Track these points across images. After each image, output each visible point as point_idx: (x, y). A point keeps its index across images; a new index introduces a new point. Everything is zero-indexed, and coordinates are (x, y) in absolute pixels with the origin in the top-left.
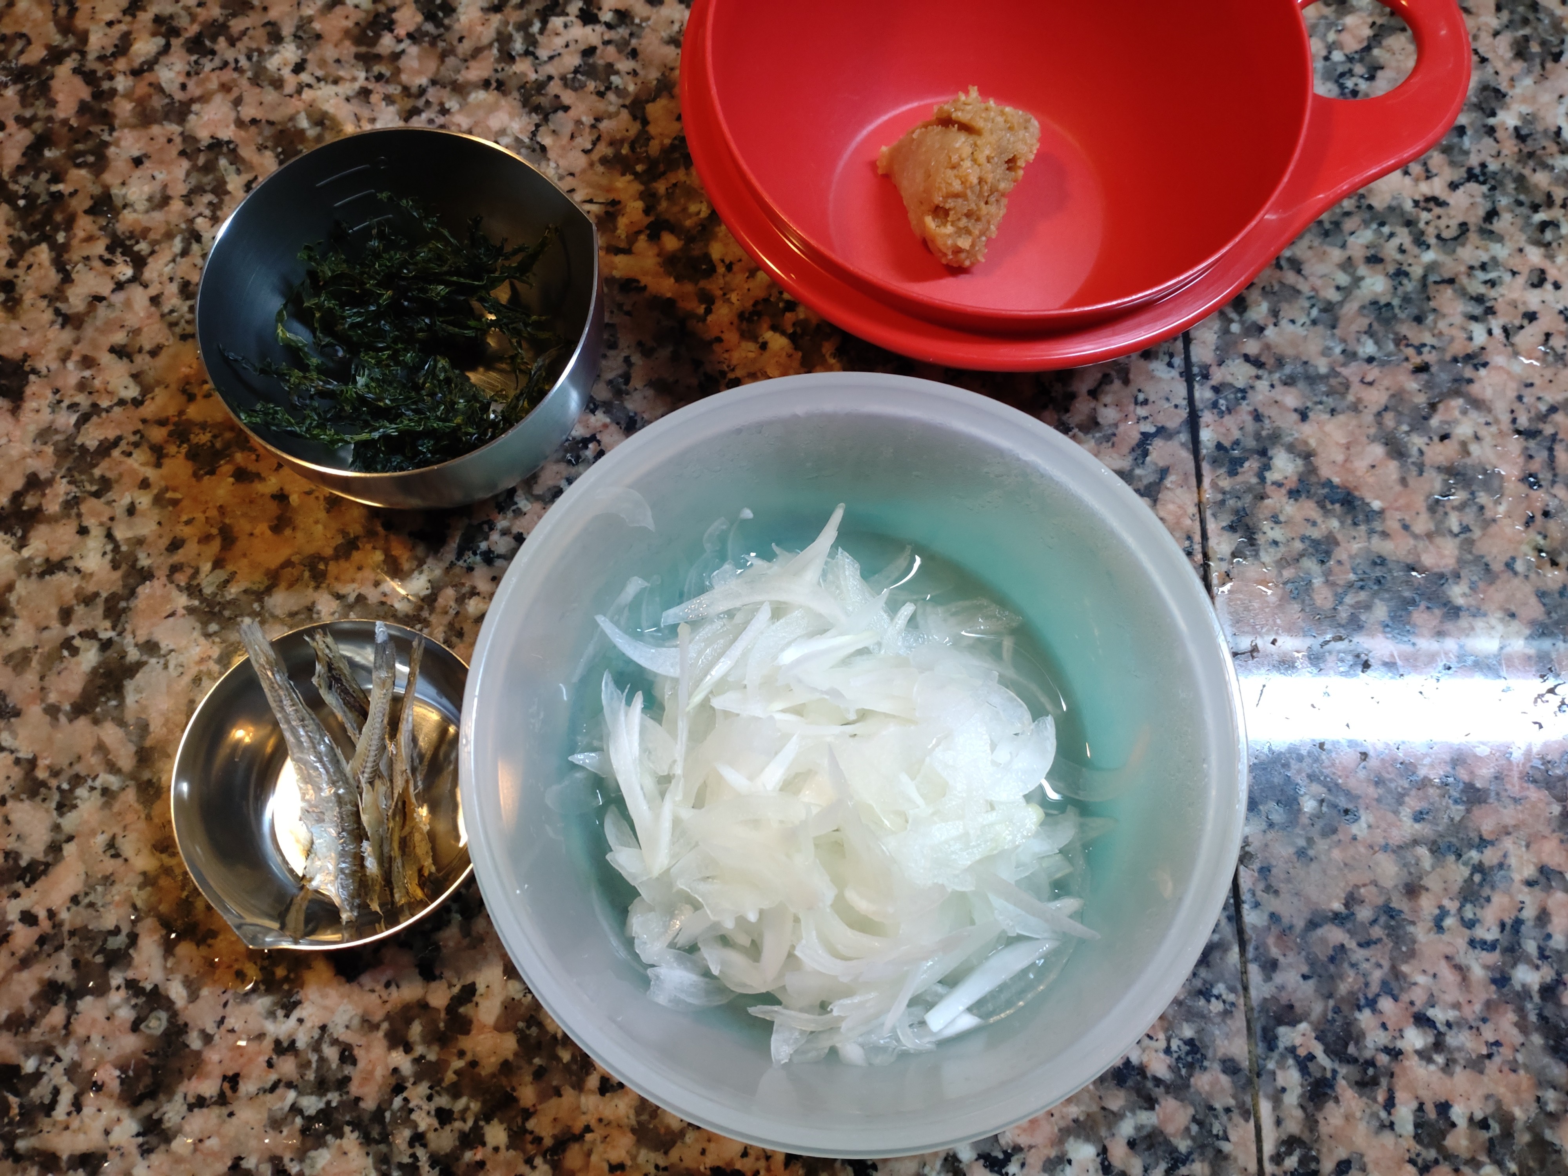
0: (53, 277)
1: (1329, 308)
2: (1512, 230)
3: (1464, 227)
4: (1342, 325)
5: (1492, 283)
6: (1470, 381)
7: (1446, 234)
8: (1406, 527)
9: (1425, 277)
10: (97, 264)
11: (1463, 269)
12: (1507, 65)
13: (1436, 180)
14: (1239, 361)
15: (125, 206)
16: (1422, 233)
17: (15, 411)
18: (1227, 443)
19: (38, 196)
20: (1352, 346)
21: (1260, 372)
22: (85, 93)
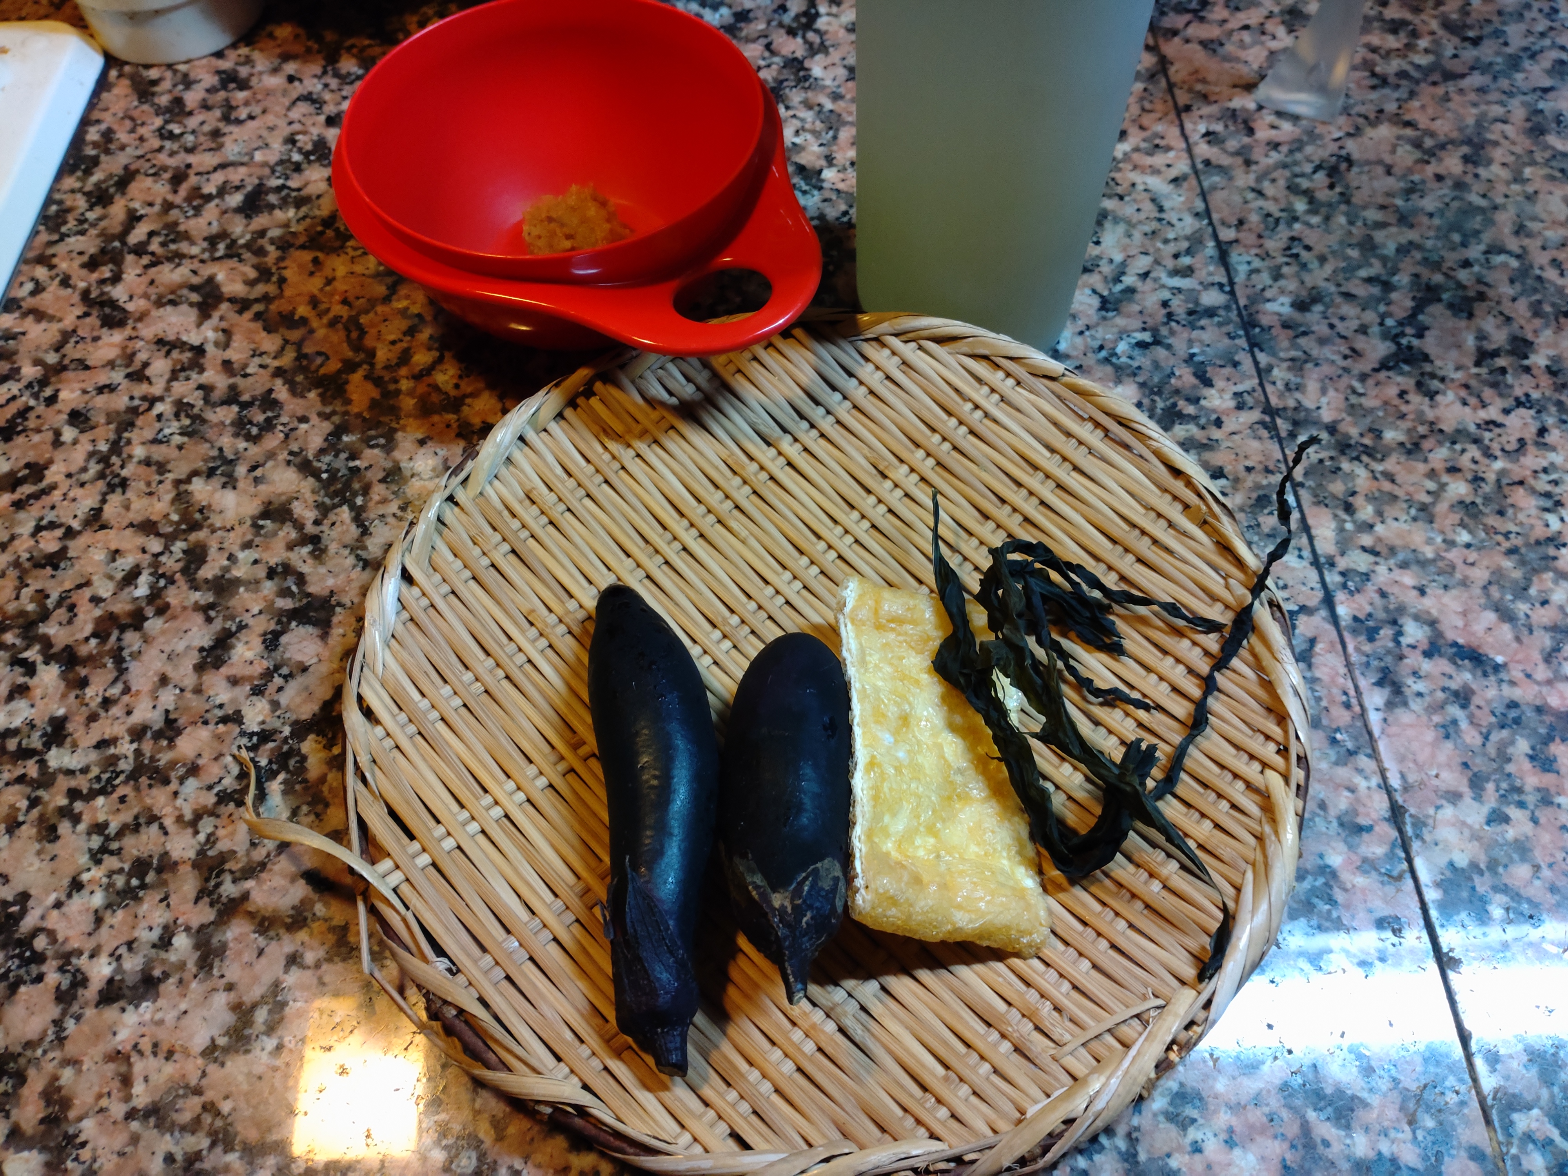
0: (354, 531)
1: (1424, 508)
2: (1562, 441)
3: (1522, 442)
4: (1438, 520)
5: (1556, 483)
6: (1555, 558)
7: (1508, 448)
8: (1529, 676)
9: (1498, 481)
10: (391, 520)
11: (1528, 473)
12: (1529, 321)
13: (1490, 408)
14: (1359, 552)
15: (412, 476)
16: (1488, 448)
17: (324, 636)
18: (1361, 616)
19: (338, 470)
20: (1450, 536)
21: (1378, 559)
22: (375, 393)
